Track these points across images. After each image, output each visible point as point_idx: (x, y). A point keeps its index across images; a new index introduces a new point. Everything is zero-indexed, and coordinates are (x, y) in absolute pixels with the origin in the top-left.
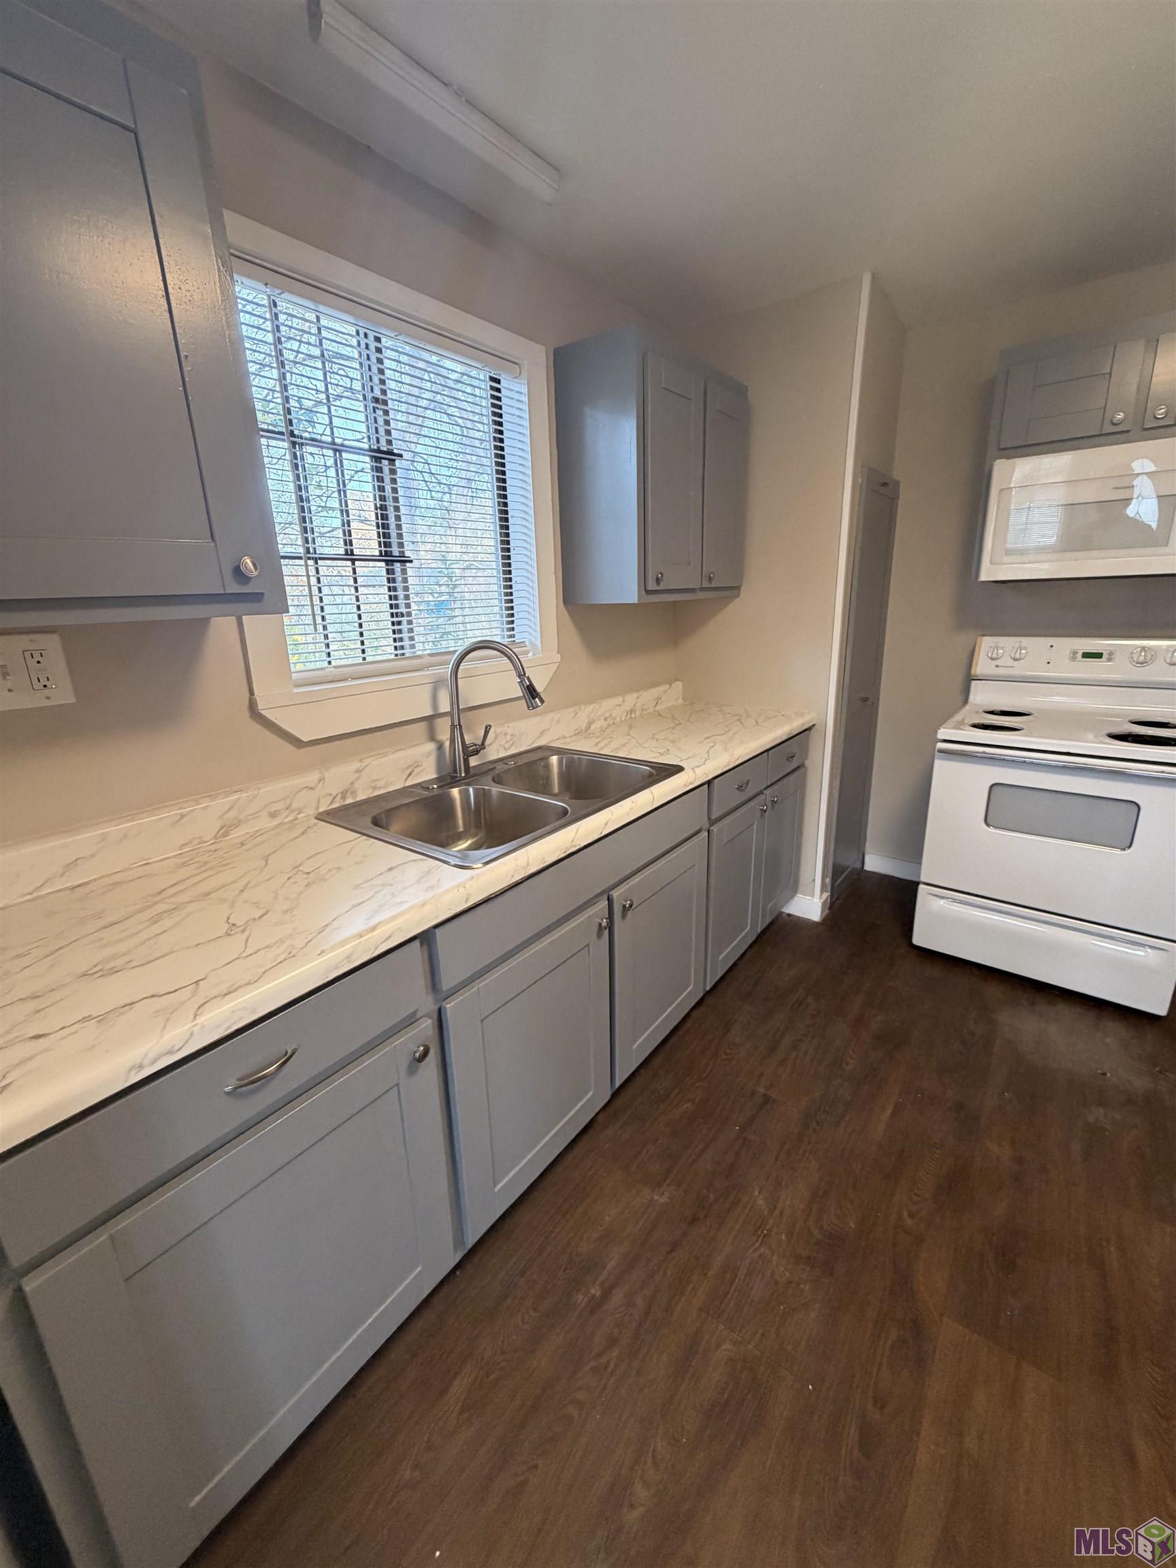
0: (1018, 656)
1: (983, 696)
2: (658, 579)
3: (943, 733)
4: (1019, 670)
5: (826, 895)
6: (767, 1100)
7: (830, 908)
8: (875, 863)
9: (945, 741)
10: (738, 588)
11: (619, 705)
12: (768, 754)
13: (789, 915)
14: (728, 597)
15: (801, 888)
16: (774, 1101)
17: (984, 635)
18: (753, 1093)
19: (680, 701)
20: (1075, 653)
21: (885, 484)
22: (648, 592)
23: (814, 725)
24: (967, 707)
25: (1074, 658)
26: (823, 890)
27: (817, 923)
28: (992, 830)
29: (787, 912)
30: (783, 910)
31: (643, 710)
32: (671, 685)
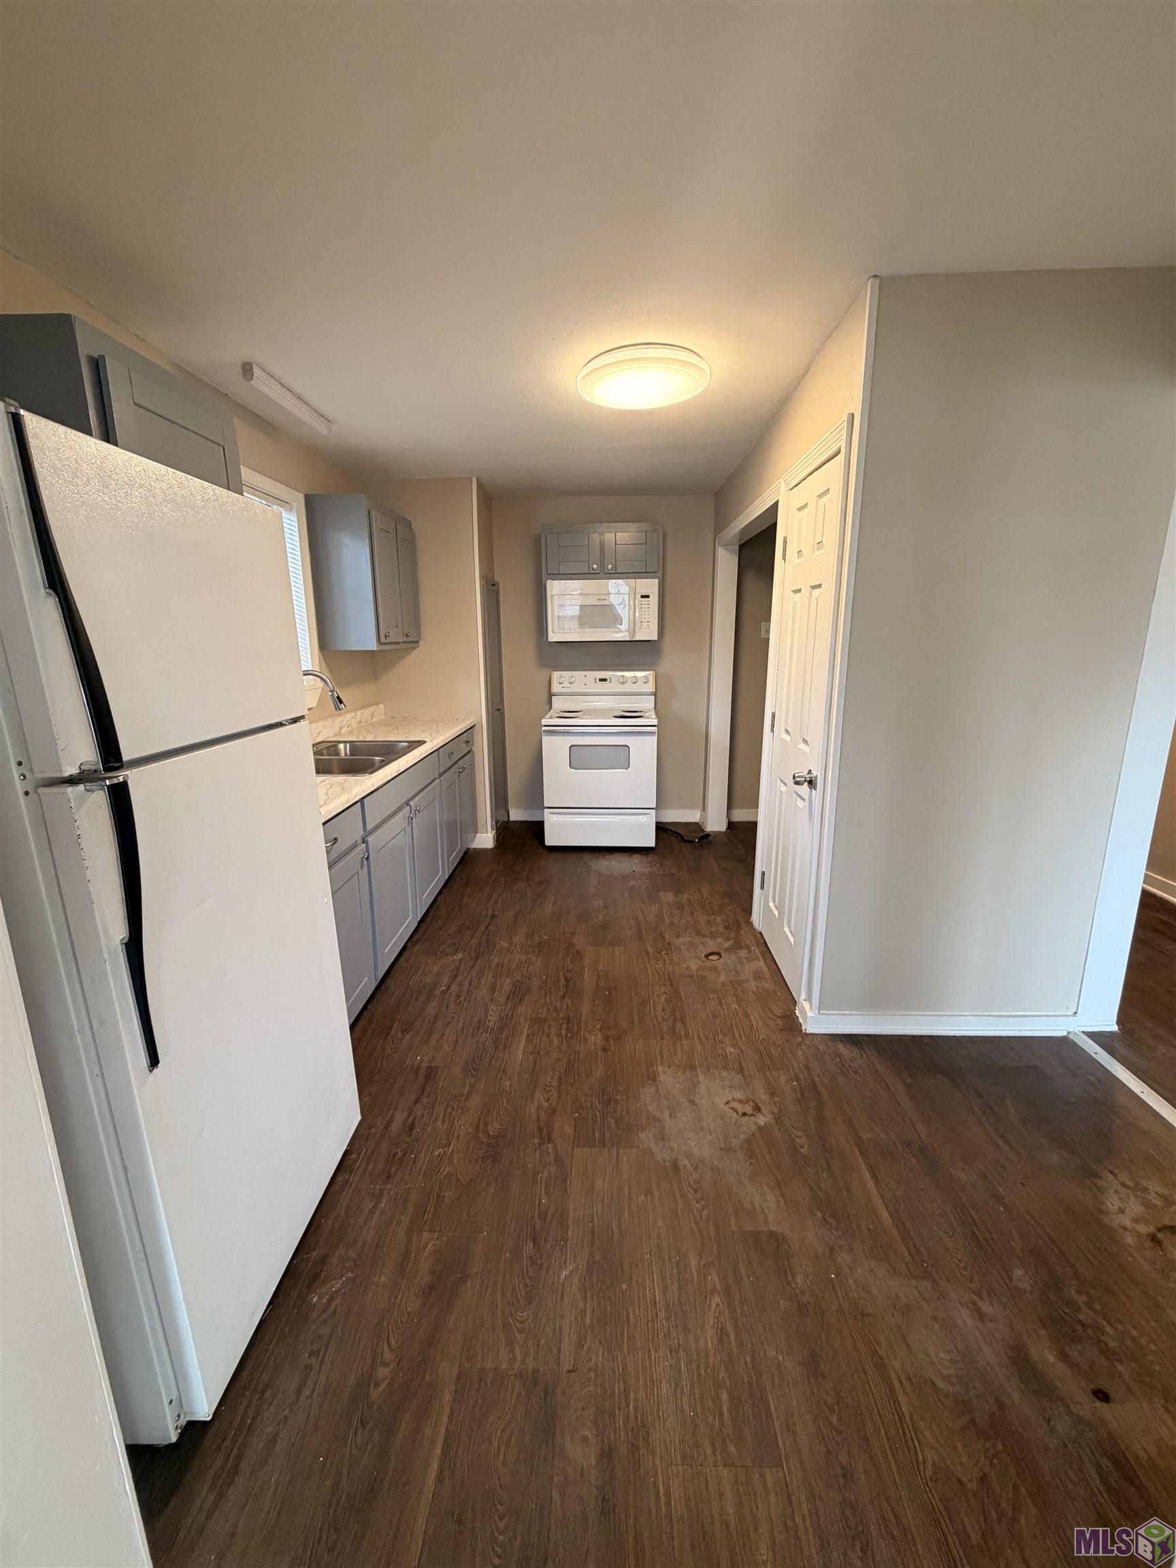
0: (571, 681)
1: (559, 704)
2: (386, 636)
3: (544, 722)
4: (573, 689)
5: (494, 831)
6: (493, 917)
7: (497, 840)
8: (516, 815)
9: (546, 726)
10: (417, 642)
11: (354, 718)
12: (438, 753)
13: (474, 848)
14: (411, 648)
15: (479, 829)
16: (497, 915)
17: (554, 671)
18: (486, 915)
19: (384, 717)
20: (596, 679)
21: (494, 585)
22: (381, 644)
23: (475, 725)
24: (552, 711)
25: (596, 682)
26: (492, 829)
27: (491, 850)
28: (573, 770)
29: (473, 847)
30: (469, 847)
31: (366, 722)
32: (378, 706)
